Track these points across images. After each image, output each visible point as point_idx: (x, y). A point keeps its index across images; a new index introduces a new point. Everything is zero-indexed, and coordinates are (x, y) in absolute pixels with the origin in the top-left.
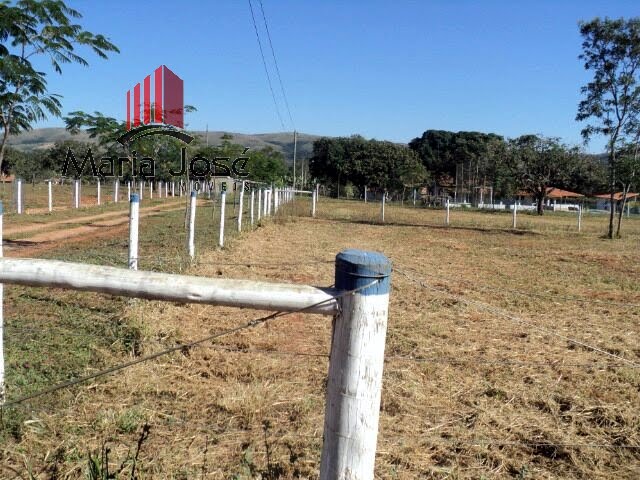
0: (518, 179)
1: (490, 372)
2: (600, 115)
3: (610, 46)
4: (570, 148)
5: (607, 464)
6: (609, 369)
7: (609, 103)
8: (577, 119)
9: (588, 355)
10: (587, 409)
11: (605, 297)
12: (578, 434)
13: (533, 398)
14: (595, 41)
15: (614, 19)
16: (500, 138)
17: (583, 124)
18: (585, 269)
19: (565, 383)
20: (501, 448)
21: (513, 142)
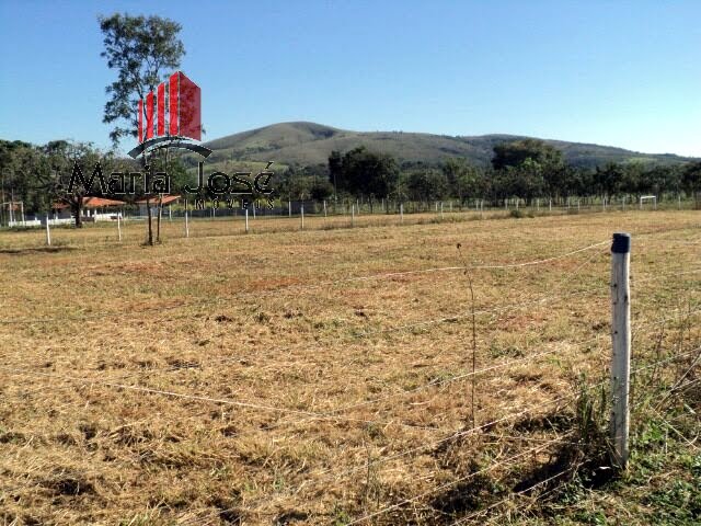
0: (51, 190)
1: (9, 414)
2: (128, 117)
3: (132, 44)
4: (105, 152)
5: (134, 484)
6: (140, 383)
7: (135, 103)
8: (104, 121)
9: (119, 372)
10: (112, 431)
11: (141, 308)
12: (105, 460)
13: (55, 434)
14: (117, 39)
15: (134, 15)
16: (26, 145)
17: (112, 127)
18: (123, 280)
19: (93, 408)
20: (17, 499)
21: (41, 149)
